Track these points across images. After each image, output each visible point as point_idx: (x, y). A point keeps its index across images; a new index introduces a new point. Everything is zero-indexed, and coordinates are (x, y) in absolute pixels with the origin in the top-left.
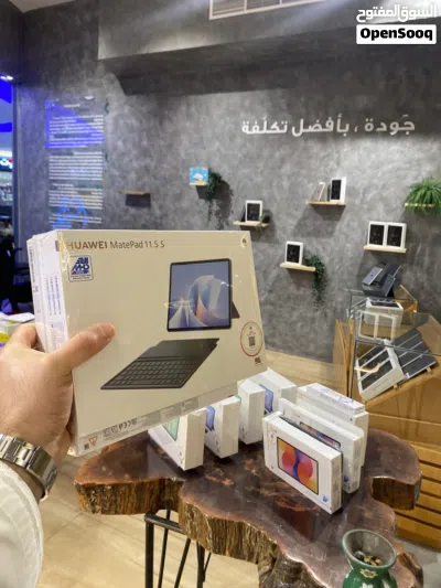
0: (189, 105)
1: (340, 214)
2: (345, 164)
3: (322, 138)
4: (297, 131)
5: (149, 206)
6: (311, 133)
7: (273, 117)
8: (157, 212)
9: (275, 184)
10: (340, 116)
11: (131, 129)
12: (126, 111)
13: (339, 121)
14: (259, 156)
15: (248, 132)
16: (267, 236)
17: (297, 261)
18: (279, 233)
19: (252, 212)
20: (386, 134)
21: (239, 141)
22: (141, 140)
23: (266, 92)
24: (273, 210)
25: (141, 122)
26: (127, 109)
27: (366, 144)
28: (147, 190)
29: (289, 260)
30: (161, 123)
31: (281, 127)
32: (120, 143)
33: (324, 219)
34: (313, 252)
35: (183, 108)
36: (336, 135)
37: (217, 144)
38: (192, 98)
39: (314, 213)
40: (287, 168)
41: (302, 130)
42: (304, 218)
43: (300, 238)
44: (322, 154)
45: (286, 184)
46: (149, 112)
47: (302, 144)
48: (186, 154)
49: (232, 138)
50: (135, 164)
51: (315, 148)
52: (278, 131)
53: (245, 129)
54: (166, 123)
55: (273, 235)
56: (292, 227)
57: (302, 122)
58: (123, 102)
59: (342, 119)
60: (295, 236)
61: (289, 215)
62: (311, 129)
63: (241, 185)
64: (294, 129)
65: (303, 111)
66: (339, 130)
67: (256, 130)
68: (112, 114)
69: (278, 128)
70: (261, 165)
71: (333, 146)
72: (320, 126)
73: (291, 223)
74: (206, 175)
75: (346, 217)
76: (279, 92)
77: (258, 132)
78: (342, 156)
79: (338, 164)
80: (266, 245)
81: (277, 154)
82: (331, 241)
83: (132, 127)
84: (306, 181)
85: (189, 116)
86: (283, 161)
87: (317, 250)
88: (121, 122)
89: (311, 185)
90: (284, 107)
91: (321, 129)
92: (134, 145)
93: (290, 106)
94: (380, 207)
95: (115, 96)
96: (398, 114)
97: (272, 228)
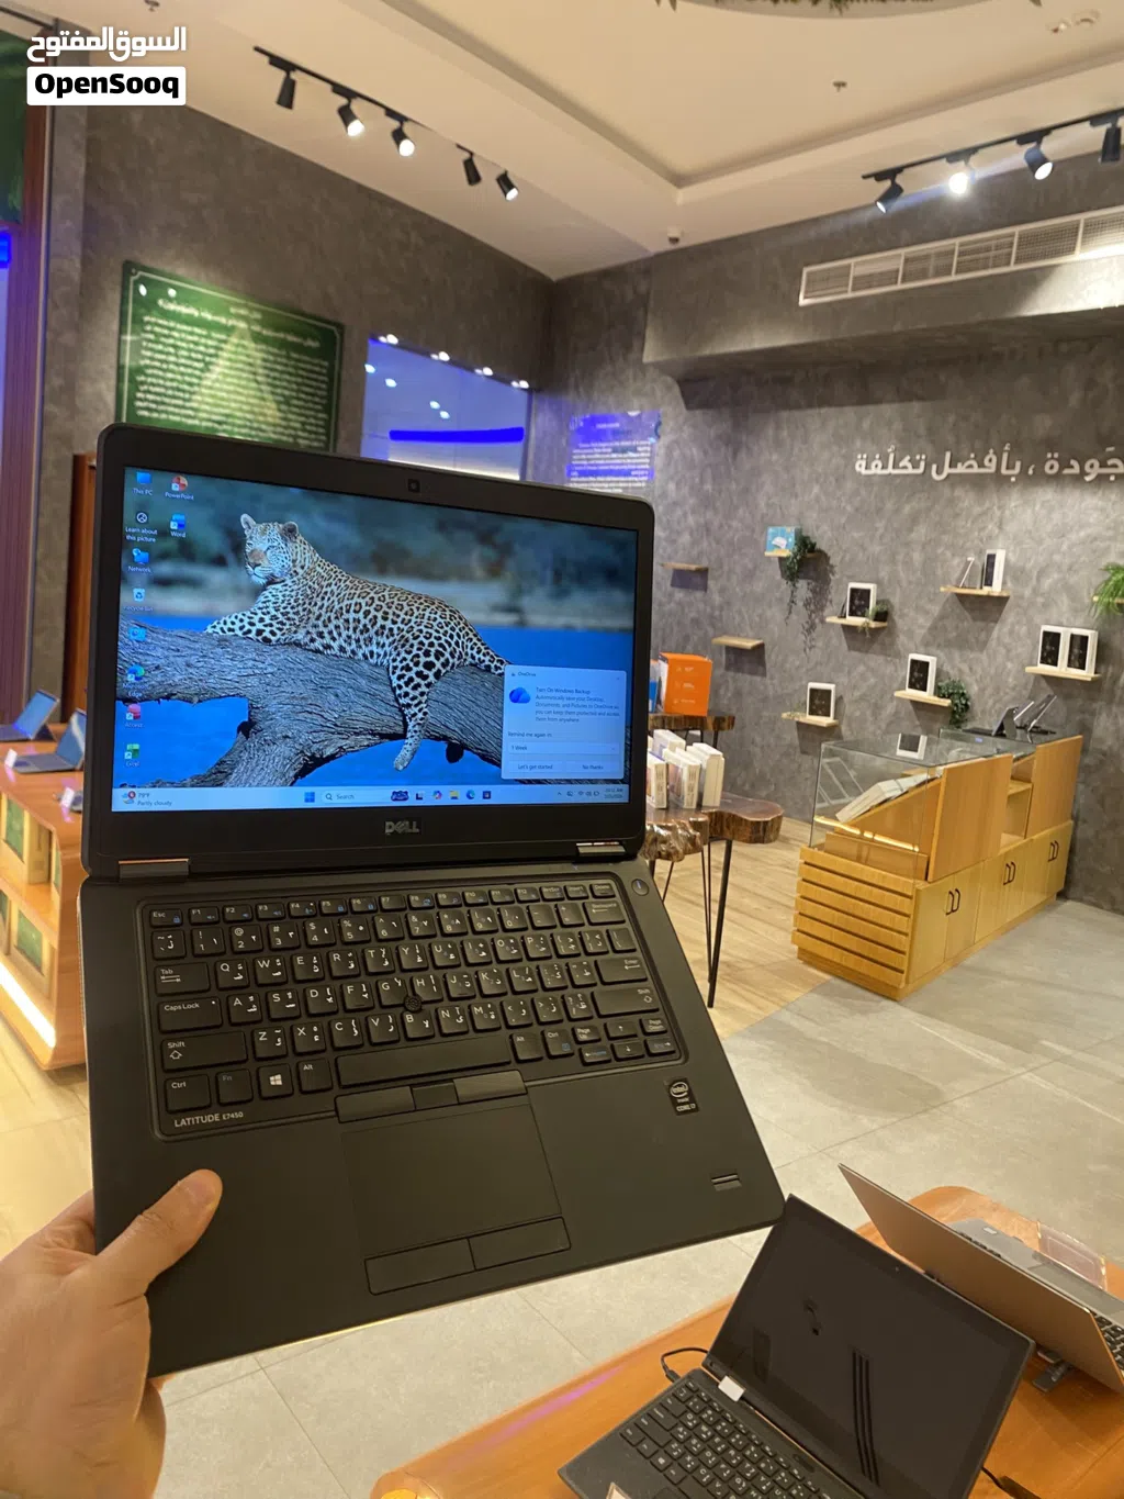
0: (778, 427)
1: (1000, 612)
2: (1011, 528)
3: (978, 483)
4: (939, 472)
5: (705, 588)
6: (960, 475)
7: (905, 448)
8: (717, 599)
9: (900, 557)
10: (1006, 448)
11: (691, 465)
12: (685, 435)
13: (1005, 456)
14: (879, 511)
15: (864, 472)
16: (883, 644)
17: (924, 689)
18: (902, 639)
19: (859, 601)
20: (1078, 479)
21: (849, 485)
22: (702, 482)
23: (896, 406)
24: (896, 600)
25: (705, 453)
26: (687, 431)
27: (1046, 495)
28: (704, 564)
29: (912, 686)
30: (735, 454)
31: (916, 465)
32: (672, 486)
33: (974, 619)
34: (954, 674)
35: (770, 432)
36: (999, 480)
37: (816, 489)
38: (785, 414)
39: (959, 609)
40: (921, 532)
41: (947, 470)
42: (942, 617)
43: (933, 649)
44: (977, 510)
45: (917, 557)
46: (719, 437)
47: (947, 491)
48: (768, 506)
49: (840, 479)
50: (691, 520)
51: (966, 499)
52: (910, 471)
53: (860, 466)
54: (743, 455)
55: (893, 644)
56: (923, 631)
57: (948, 455)
58: (681, 419)
59: (1009, 453)
60: (927, 646)
61: (918, 609)
62: (960, 469)
63: (847, 558)
64: (934, 467)
65: (951, 439)
66: (1004, 471)
67: (876, 469)
68: (665, 440)
69: (909, 465)
70: (880, 525)
71: (995, 496)
72: (975, 464)
73: (922, 624)
74: (792, 540)
75: (1010, 615)
76: (916, 406)
77: (879, 471)
78: (1007, 512)
79: (1000, 527)
80: (881, 659)
81: (907, 509)
82: (984, 657)
83: (693, 460)
84: (949, 554)
85: (778, 444)
86: (914, 520)
87: (960, 670)
88: (676, 453)
89: (956, 561)
90: (922, 431)
91: (976, 470)
92: (692, 488)
93: (931, 432)
94: (1063, 602)
95: (672, 409)
96: (1098, 447)
97: (891, 632)
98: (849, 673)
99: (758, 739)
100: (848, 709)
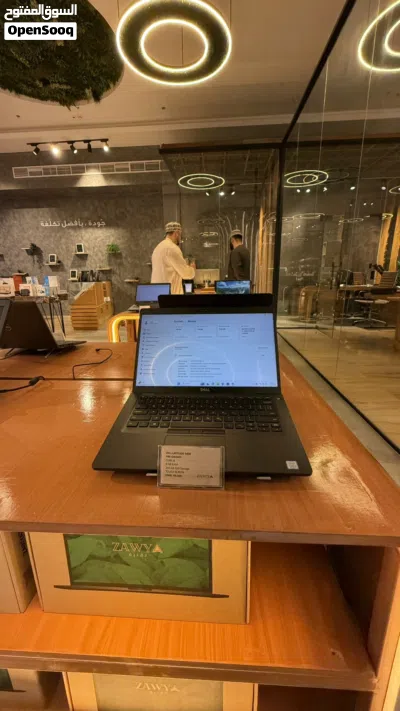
0: (14, 214)
1: (86, 257)
2: (84, 238)
3: (74, 228)
4: (64, 225)
5: (3, 260)
7: (53, 220)
8: (9, 263)
9: (60, 247)
10: (79, 219)
13: (79, 221)
14: (51, 236)
15: (44, 226)
16: (61, 268)
17: (75, 277)
18: (66, 267)
19: (52, 259)
20: (96, 226)
21: (40, 230)
23: (47, 209)
24: (61, 257)
27: (90, 230)
28: (1, 253)
31: (57, 224)
33: (81, 260)
35: (12, 215)
36: (79, 227)
37: (31, 231)
38: (15, 210)
39: (76, 258)
40: (63, 240)
41: (66, 225)
42: (74, 260)
43: (74, 268)
44: (75, 235)
45: (64, 247)
47: (66, 230)
48: (18, 236)
49: (37, 228)
51: (72, 232)
53: (42, 224)
55: (64, 268)
56: (71, 264)
57: (65, 221)
60: (72, 267)
61: (67, 259)
62: (69, 225)
63: (45, 248)
64: (62, 224)
65: (65, 217)
66: (80, 225)
67: (47, 225)
70: (52, 239)
71: (79, 231)
72: (72, 223)
73: (70, 262)
74: (29, 244)
75: (89, 258)
76: (53, 209)
78: (83, 235)
80: (61, 273)
81: (58, 235)
85: (15, 218)
86: (61, 238)
90: (57, 215)
91: (73, 225)
93: (59, 215)
94: (100, 254)
96: (99, 219)
97: (62, 265)
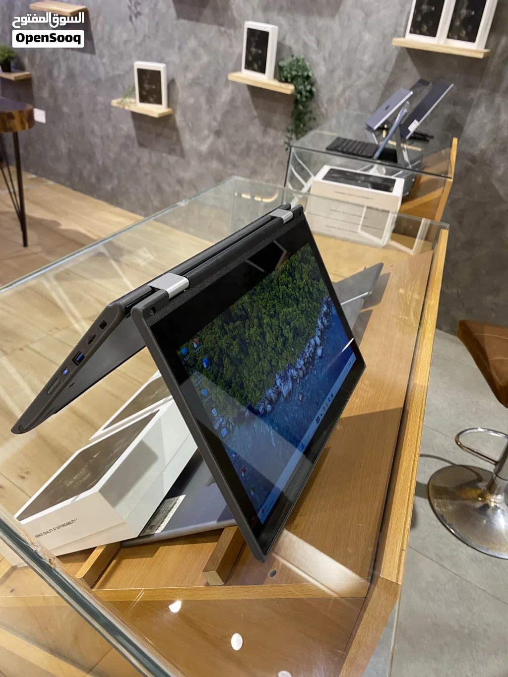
16: (215, 10)
29: (249, 66)
34: (298, 50)
43: (274, 14)
55: (226, 8)
60: (266, 10)
80: (214, 30)
82: (336, 24)
87: (305, 45)
98: (180, 48)
99: (97, 128)
100: (182, 95)
